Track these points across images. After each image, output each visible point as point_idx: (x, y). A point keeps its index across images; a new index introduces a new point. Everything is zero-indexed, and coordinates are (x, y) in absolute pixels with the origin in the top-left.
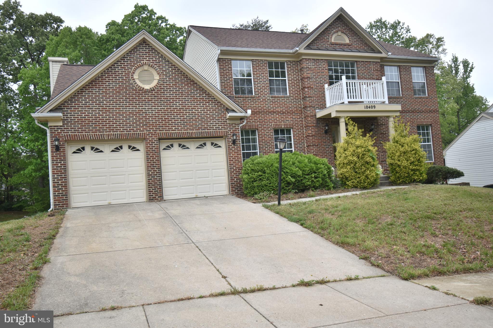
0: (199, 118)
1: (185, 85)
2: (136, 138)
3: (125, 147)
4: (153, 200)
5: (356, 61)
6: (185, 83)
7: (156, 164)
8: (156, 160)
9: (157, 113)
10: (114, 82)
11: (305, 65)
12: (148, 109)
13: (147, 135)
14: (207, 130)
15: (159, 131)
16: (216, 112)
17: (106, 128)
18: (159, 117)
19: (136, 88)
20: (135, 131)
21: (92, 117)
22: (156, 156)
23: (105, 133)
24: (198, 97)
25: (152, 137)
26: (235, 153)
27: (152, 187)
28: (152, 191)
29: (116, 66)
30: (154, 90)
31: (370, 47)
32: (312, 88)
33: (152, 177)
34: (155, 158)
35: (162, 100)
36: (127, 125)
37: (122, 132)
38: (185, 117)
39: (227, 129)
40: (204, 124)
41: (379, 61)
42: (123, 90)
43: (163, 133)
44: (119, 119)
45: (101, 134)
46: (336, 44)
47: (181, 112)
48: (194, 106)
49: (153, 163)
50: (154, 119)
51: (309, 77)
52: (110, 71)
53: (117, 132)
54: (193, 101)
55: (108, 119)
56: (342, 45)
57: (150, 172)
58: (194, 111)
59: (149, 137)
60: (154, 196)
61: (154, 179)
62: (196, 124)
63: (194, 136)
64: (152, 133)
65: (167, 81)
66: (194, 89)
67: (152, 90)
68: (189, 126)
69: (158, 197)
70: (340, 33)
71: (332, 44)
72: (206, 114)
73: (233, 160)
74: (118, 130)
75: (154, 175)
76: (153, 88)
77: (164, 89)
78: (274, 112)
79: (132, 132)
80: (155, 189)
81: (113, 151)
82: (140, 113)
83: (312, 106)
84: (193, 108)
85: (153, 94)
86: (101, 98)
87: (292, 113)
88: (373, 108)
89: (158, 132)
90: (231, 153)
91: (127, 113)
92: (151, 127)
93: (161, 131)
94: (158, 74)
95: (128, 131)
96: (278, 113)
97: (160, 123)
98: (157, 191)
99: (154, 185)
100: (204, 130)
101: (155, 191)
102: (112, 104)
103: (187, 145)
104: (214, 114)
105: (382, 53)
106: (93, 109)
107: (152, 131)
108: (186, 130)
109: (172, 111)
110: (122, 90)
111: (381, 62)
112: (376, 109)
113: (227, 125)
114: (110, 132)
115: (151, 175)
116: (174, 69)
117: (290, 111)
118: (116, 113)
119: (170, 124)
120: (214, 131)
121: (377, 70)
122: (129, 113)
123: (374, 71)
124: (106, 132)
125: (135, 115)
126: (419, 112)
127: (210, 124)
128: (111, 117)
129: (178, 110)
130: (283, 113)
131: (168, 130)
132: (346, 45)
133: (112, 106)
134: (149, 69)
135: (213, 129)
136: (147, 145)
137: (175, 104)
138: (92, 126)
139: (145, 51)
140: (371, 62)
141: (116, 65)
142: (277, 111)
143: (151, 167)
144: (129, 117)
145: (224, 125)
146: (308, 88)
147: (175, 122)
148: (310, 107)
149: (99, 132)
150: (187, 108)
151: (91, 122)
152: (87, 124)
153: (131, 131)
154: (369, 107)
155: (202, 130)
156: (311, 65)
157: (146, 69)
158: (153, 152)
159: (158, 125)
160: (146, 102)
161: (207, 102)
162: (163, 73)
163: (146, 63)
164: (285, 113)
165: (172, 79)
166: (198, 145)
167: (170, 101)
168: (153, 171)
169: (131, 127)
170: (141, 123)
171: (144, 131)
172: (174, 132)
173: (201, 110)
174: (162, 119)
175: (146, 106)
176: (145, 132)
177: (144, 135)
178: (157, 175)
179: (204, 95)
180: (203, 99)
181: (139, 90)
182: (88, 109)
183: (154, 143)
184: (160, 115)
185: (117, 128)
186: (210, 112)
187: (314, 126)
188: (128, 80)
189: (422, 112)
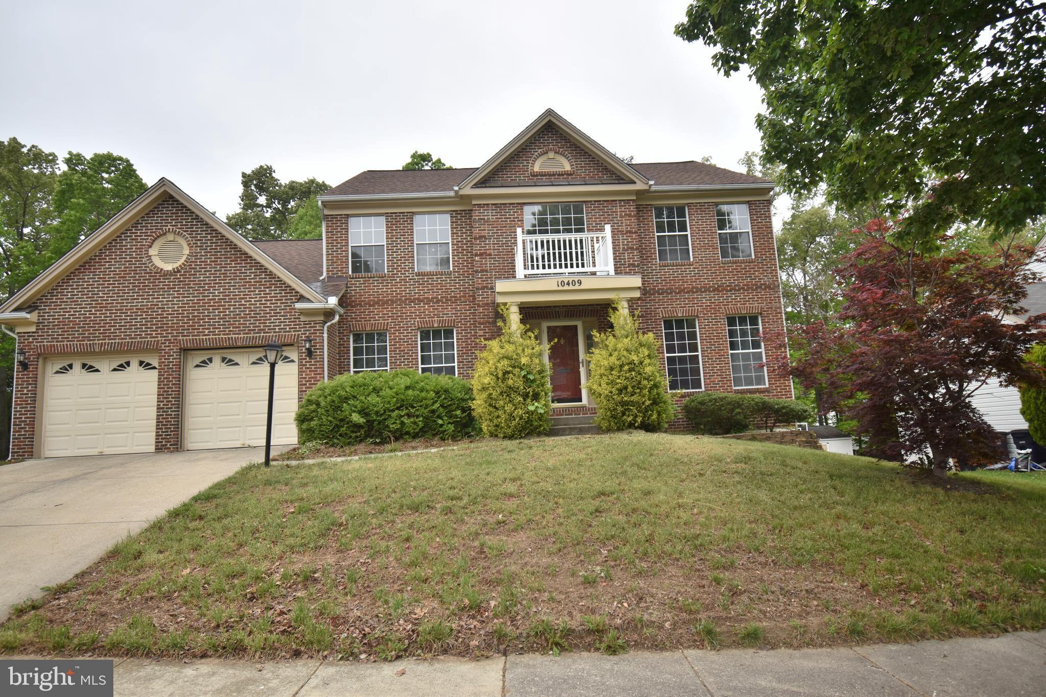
0: (250, 314)
1: (231, 261)
2: (143, 348)
3: (134, 364)
4: (161, 449)
5: (584, 202)
6: (231, 258)
7: (172, 391)
8: (172, 384)
9: (181, 307)
10: (117, 262)
11: (476, 215)
12: (167, 301)
13: (162, 343)
14: (264, 333)
15: (182, 336)
16: (281, 303)
17: (99, 333)
18: (184, 314)
19: (150, 270)
20: (143, 338)
21: (80, 318)
22: (173, 378)
23: (96, 342)
24: (252, 279)
25: (170, 346)
26: (310, 371)
27: (162, 429)
28: (162, 435)
29: (123, 238)
30: (179, 271)
31: (615, 174)
32: (490, 255)
33: (163, 412)
34: (172, 381)
35: (192, 288)
36: (132, 329)
37: (123, 339)
38: (227, 313)
39: (301, 331)
40: (259, 323)
41: (634, 198)
42: (131, 274)
43: (186, 340)
44: (120, 319)
45: (90, 344)
46: (542, 174)
47: (221, 306)
48: (244, 295)
49: (168, 388)
50: (175, 317)
51: (484, 237)
52: (114, 246)
53: (115, 339)
54: (243, 286)
55: (103, 320)
56: (554, 175)
57: (162, 404)
58: (243, 303)
59: (165, 347)
60: (164, 443)
61: (166, 415)
62: (246, 324)
63: (239, 344)
64: (170, 340)
65: (202, 256)
66: (246, 267)
67: (175, 272)
68: (233, 328)
69: (171, 445)
70: (551, 155)
71: (534, 175)
72: (264, 307)
73: (306, 384)
74: (117, 336)
75: (167, 408)
76: (177, 268)
77: (196, 268)
78: (420, 300)
79: (139, 340)
80: (167, 432)
81: (115, 370)
82: (154, 308)
83: (487, 287)
84: (243, 298)
85: (177, 278)
86: (96, 288)
87: (455, 300)
88: (577, 284)
89: (181, 338)
90: (304, 372)
91: (133, 309)
92: (170, 331)
93: (185, 336)
94: (189, 244)
95: (132, 338)
96: (429, 301)
97: (185, 323)
98: (170, 435)
99: (165, 425)
100: (258, 333)
101: (165, 435)
102: (111, 297)
103: (236, 359)
104: (278, 307)
105: (634, 183)
106: (82, 305)
107: (170, 338)
108: (227, 334)
109: (206, 303)
110: (128, 274)
111: (638, 199)
112: (582, 287)
113: (301, 324)
114: (105, 340)
115: (163, 408)
116: (214, 237)
117: (451, 297)
118: (116, 310)
119: (201, 326)
120: (276, 336)
121: (630, 215)
122: (137, 309)
123: (621, 216)
124: (98, 340)
125: (145, 312)
126: (731, 290)
127: (270, 323)
128: (107, 317)
129: (217, 302)
130: (438, 301)
131: (196, 336)
132: (563, 175)
133: (111, 300)
134: (176, 239)
135: (274, 332)
136: (161, 359)
137: (211, 293)
138: (79, 331)
139: (170, 210)
140: (616, 201)
141: (123, 236)
142: (425, 298)
143: (163, 395)
144: (136, 315)
145: (294, 325)
146: (481, 255)
147: (210, 322)
148: (483, 288)
149: (88, 341)
150: (232, 299)
151: (77, 324)
152: (71, 328)
153: (136, 338)
154: (568, 284)
155: (254, 333)
156: (490, 215)
157: (172, 239)
158: (168, 372)
159: (181, 326)
160: (165, 291)
161: (268, 288)
162: (197, 243)
163: (169, 229)
164: (442, 301)
165: (211, 252)
166: (254, 358)
167: (204, 287)
168: (167, 401)
169: (137, 332)
170: (154, 325)
171: (157, 337)
172: (206, 338)
173: (255, 301)
174: (189, 317)
175: (164, 298)
176: (160, 339)
177: (157, 344)
178: (171, 408)
179: (263, 276)
180: (261, 282)
181: (155, 273)
182: (75, 305)
183: (173, 356)
184: (185, 310)
185: (116, 333)
186: (271, 304)
187: (489, 323)
188: (140, 258)
189: (739, 290)
